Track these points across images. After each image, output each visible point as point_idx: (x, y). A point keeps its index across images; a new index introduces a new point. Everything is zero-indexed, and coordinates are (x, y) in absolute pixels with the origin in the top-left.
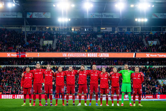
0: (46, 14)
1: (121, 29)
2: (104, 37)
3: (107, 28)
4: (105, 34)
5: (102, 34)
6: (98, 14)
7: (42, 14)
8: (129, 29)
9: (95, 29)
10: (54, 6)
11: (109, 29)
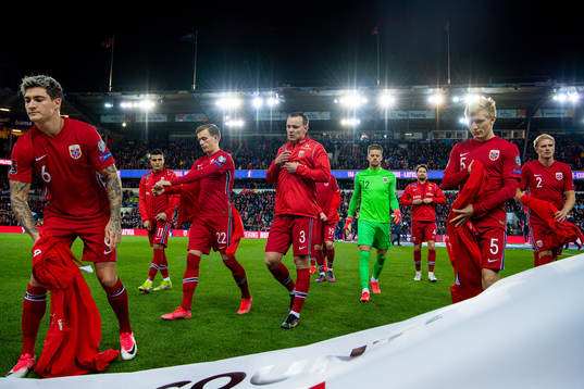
0: (323, 114)
1: (436, 135)
2: (410, 148)
3: (416, 134)
4: (411, 144)
5: (407, 142)
6: (402, 113)
7: (316, 113)
8: (449, 135)
9: (397, 136)
10: (336, 101)
11: (418, 136)
